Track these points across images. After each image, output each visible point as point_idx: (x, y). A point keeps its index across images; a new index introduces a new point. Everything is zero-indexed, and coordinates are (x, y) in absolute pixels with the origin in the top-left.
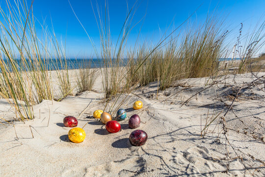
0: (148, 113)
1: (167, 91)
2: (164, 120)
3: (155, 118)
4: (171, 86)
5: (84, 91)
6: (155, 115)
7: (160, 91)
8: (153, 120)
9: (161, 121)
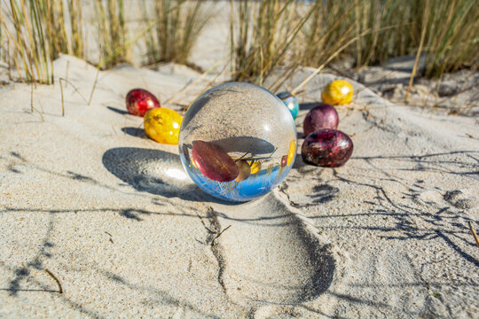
0: (366, 116)
1: (449, 82)
2: (412, 134)
3: (383, 129)
4: (468, 68)
5: (164, 61)
6: (388, 122)
7: (422, 81)
8: (376, 132)
9: (402, 135)
